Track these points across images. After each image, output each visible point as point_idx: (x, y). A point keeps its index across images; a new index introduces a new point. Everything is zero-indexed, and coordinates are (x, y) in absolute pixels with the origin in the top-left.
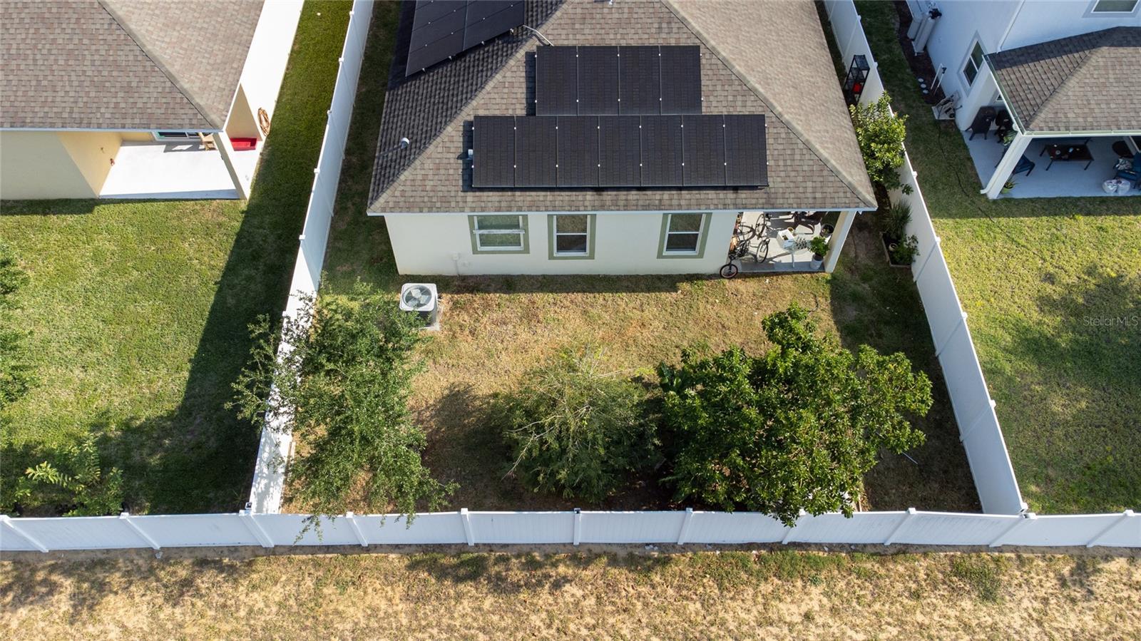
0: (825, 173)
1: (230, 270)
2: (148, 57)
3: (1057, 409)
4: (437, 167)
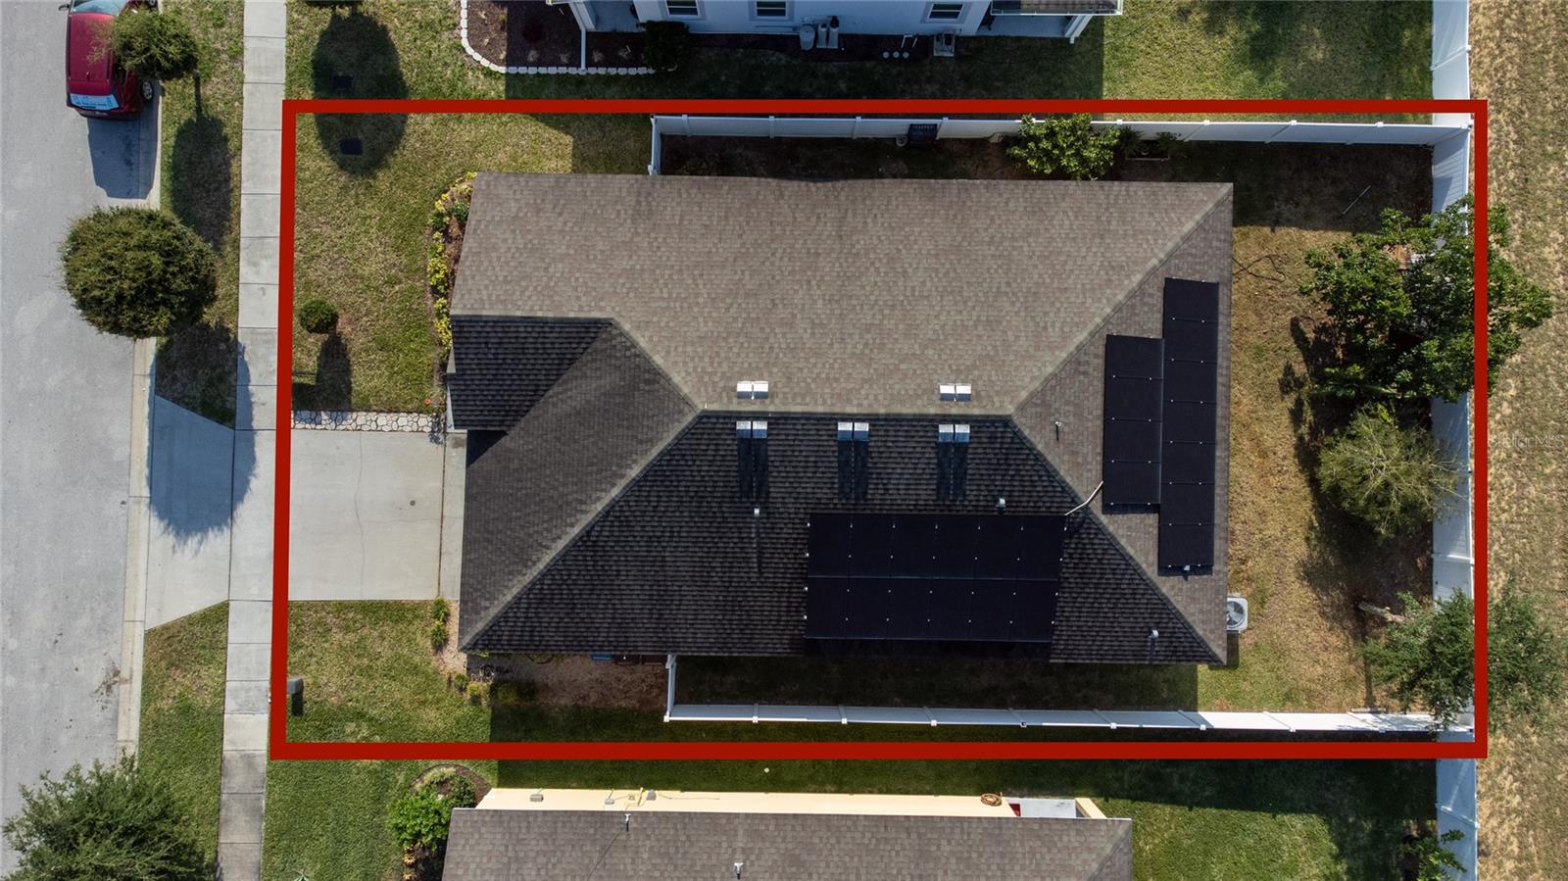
0: (1207, 227)
3: (1320, 55)
4: (1193, 600)
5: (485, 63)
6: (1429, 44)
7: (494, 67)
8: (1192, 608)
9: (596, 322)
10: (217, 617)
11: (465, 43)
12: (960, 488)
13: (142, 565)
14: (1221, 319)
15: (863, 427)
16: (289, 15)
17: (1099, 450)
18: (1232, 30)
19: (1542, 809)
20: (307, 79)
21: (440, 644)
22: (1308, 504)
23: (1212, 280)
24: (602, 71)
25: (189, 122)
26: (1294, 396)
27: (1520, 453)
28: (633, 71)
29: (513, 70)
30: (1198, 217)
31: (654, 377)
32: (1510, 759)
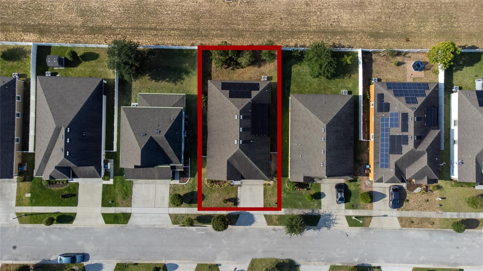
1: (290, 86)
2: (301, 102)
3: (187, 64)
4: (262, 86)
5: (188, 181)
6: (186, 49)
7: (189, 179)
8: (263, 86)
9: (227, 162)
10: (266, 216)
11: (186, 183)
12: (249, 116)
13: (259, 226)
14: (226, 82)
15: (241, 128)
16: (182, 207)
17: (243, 99)
18: (184, 77)
19: (291, 36)
20: (191, 205)
21: (269, 185)
22: (250, 67)
23: (221, 83)
24: (189, 164)
25: (197, 221)
26: (235, 69)
27: (242, 37)
28: (189, 160)
29: (189, 177)
30: (213, 85)
31: (235, 154)
32: (284, 40)
